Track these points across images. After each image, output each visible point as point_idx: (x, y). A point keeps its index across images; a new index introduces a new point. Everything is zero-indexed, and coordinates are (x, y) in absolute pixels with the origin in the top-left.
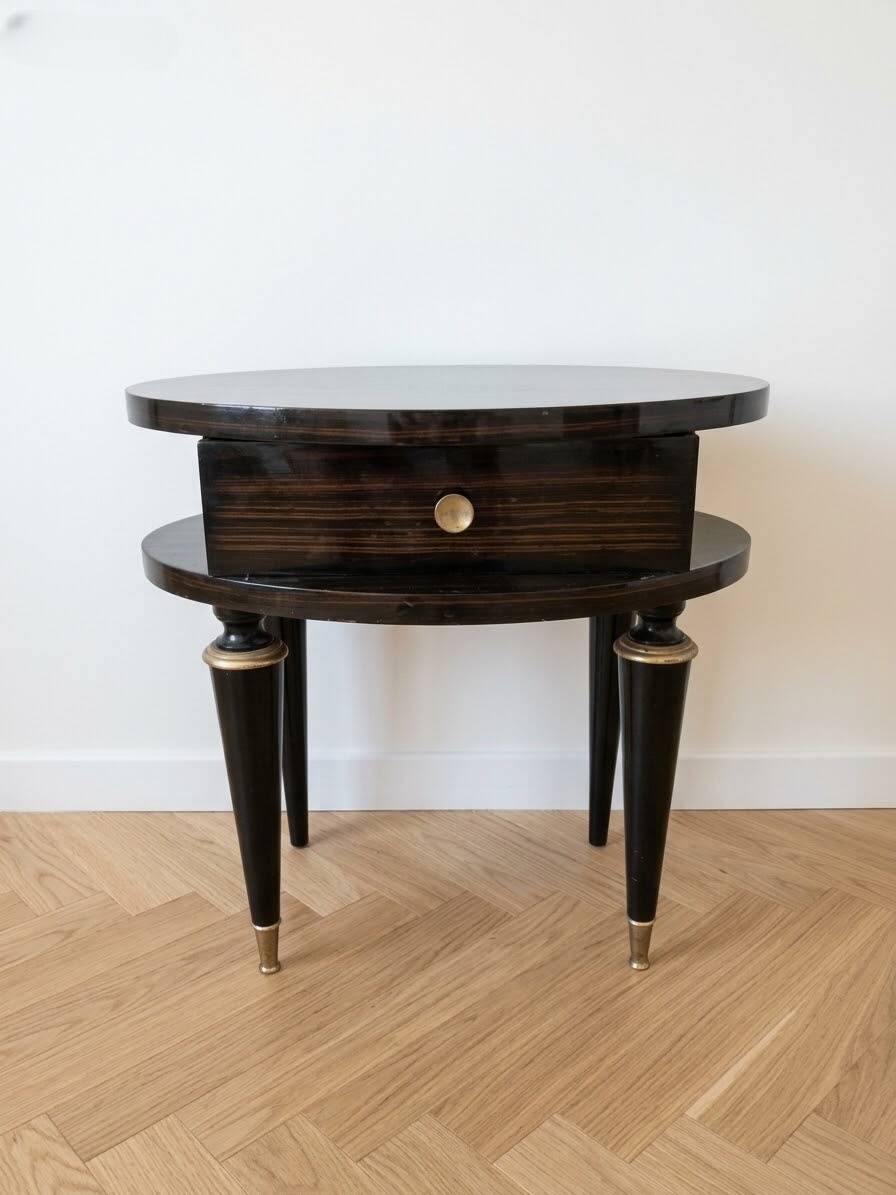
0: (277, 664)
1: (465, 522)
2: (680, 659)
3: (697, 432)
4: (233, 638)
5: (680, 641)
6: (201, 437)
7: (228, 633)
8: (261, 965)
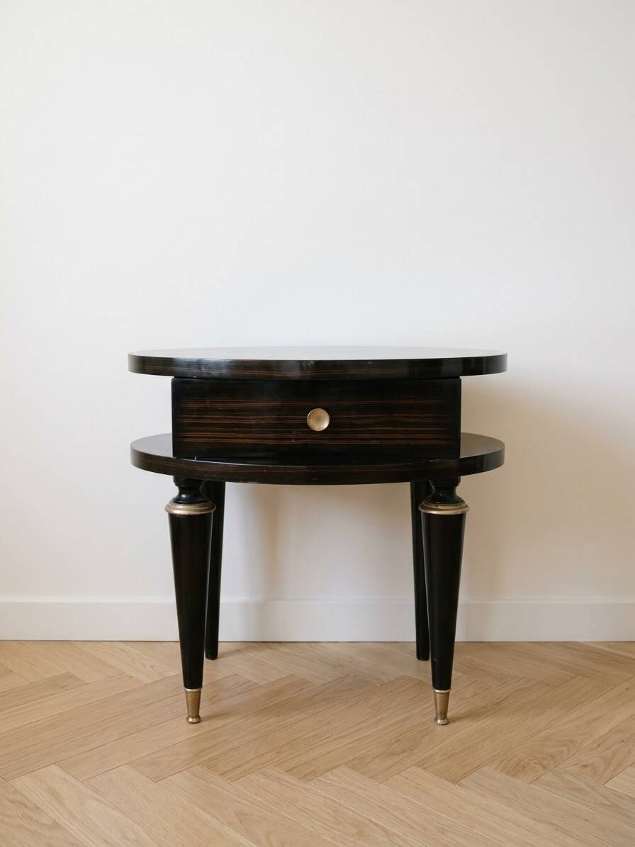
0: (210, 514)
1: (325, 425)
2: (459, 512)
3: (461, 377)
4: (184, 496)
5: (458, 501)
6: (173, 377)
7: (181, 493)
8: (189, 717)
